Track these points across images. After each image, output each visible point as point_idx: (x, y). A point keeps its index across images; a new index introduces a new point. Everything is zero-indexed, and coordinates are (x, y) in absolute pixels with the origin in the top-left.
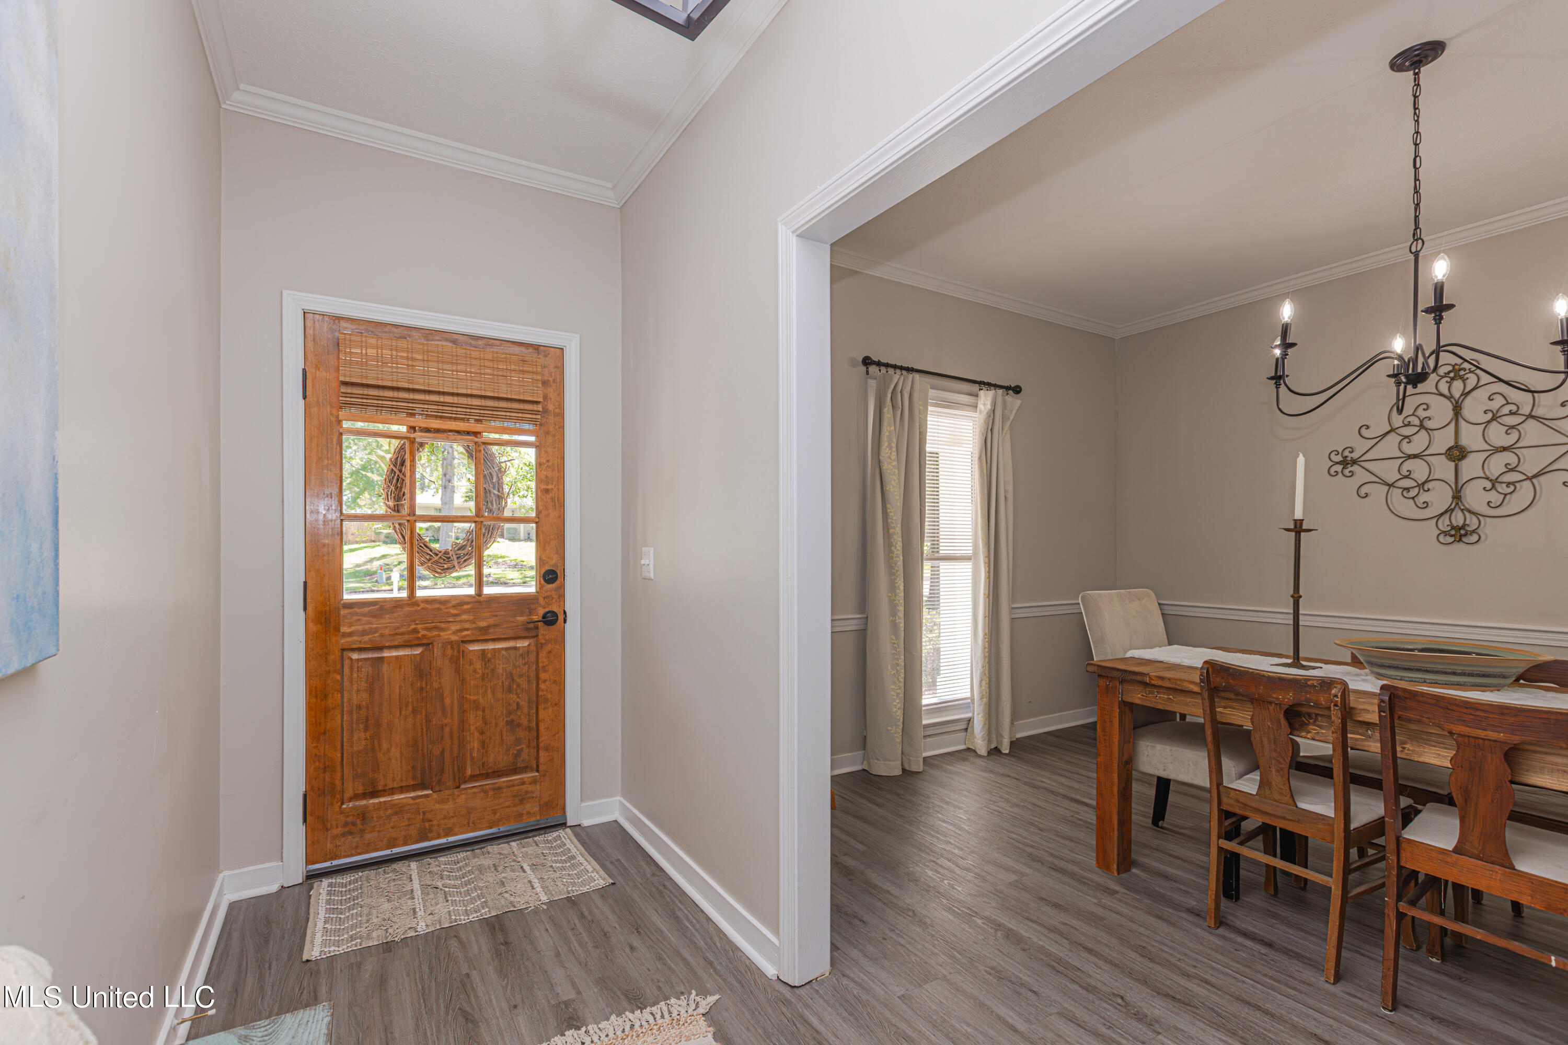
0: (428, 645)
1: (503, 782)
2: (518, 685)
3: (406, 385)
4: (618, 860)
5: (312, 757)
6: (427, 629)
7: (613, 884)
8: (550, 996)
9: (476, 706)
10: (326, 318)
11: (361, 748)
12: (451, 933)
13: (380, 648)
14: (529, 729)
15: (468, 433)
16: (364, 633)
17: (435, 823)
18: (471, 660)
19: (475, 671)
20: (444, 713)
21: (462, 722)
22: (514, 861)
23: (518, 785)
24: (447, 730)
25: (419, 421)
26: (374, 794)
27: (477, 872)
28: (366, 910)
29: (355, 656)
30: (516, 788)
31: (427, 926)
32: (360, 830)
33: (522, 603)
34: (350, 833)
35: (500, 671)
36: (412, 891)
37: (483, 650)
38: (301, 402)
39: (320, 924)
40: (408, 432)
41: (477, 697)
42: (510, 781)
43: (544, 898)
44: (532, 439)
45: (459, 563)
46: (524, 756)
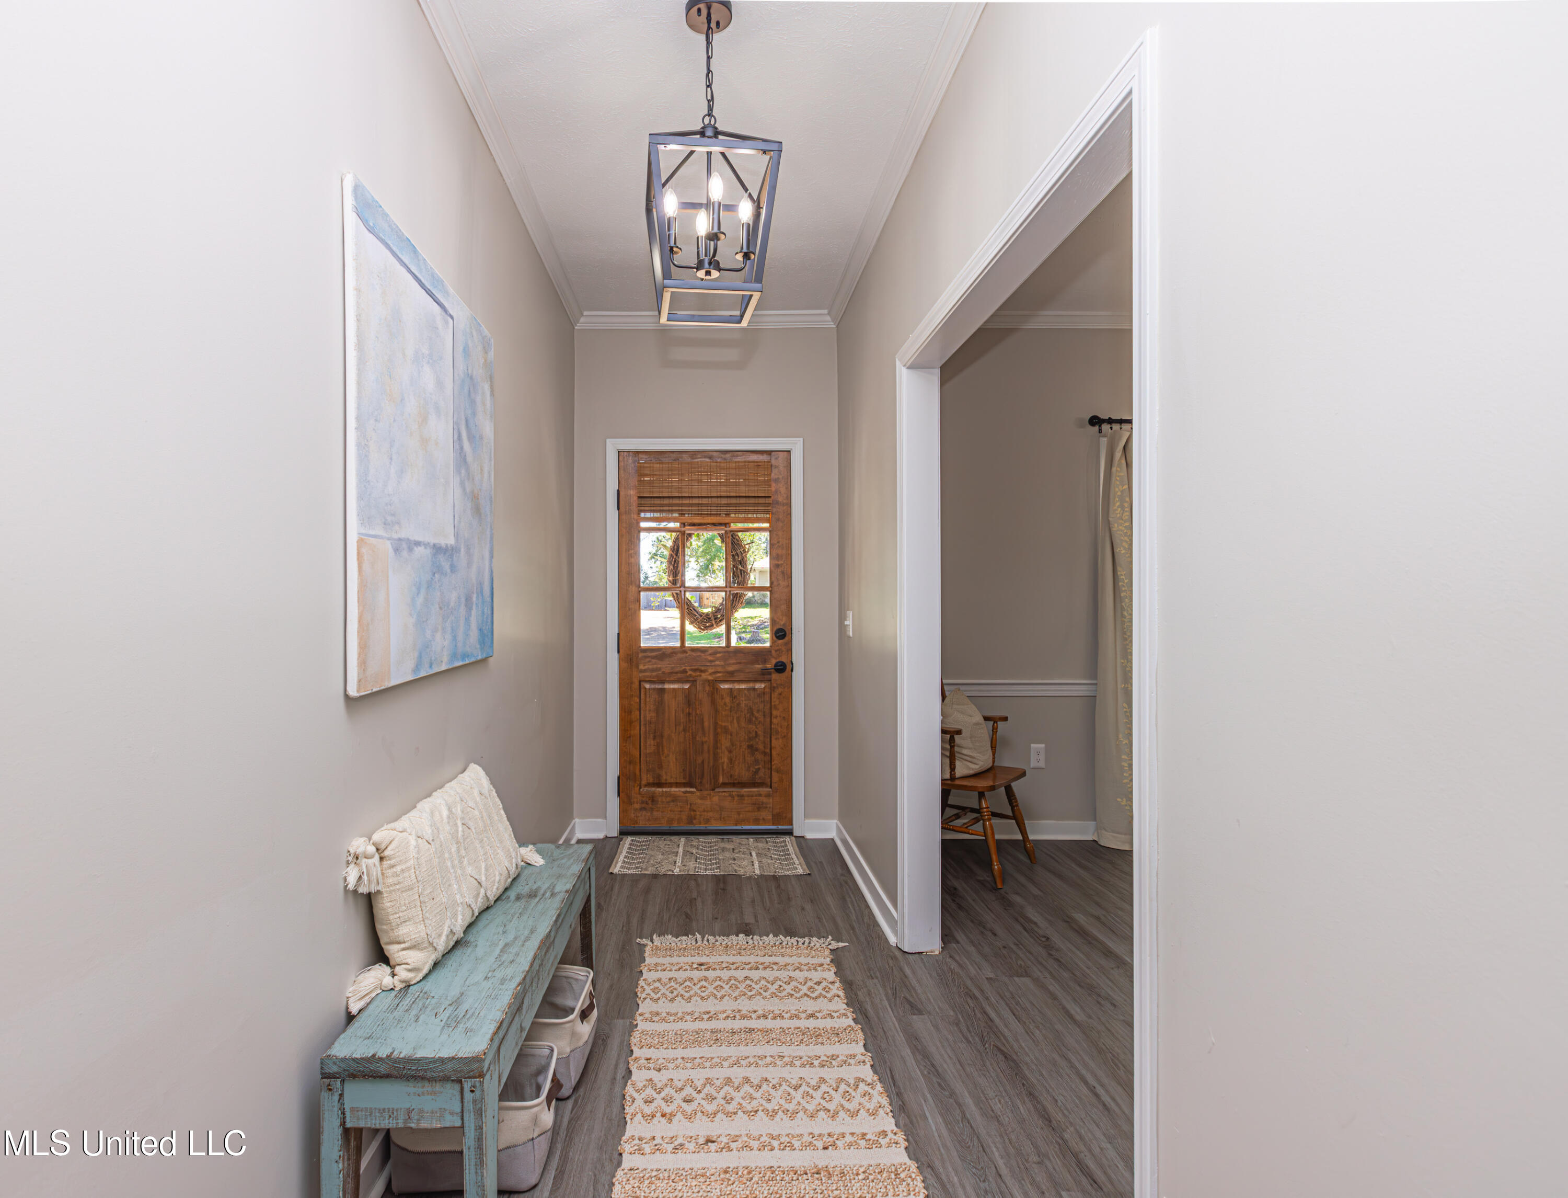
0: (693, 682)
1: (745, 791)
2: (756, 718)
3: (677, 494)
4: (821, 862)
5: (623, 753)
6: (692, 670)
7: (809, 874)
8: (739, 918)
9: (726, 731)
10: (631, 454)
11: (652, 751)
12: (695, 877)
13: (663, 682)
14: (765, 753)
15: (721, 524)
16: (653, 670)
17: (698, 813)
18: (722, 696)
19: (725, 704)
20: (704, 734)
21: (716, 741)
22: (747, 849)
23: (756, 796)
24: (706, 747)
25: (687, 518)
26: (659, 785)
27: (720, 851)
28: (648, 857)
29: (647, 686)
30: (755, 798)
31: (680, 871)
32: (651, 808)
33: (760, 655)
34: (644, 809)
35: (743, 705)
36: (677, 852)
37: (731, 689)
38: (617, 512)
39: (622, 858)
40: (680, 527)
41: (726, 724)
42: (751, 791)
43: (757, 872)
44: (766, 525)
45: (716, 622)
46: (761, 774)
